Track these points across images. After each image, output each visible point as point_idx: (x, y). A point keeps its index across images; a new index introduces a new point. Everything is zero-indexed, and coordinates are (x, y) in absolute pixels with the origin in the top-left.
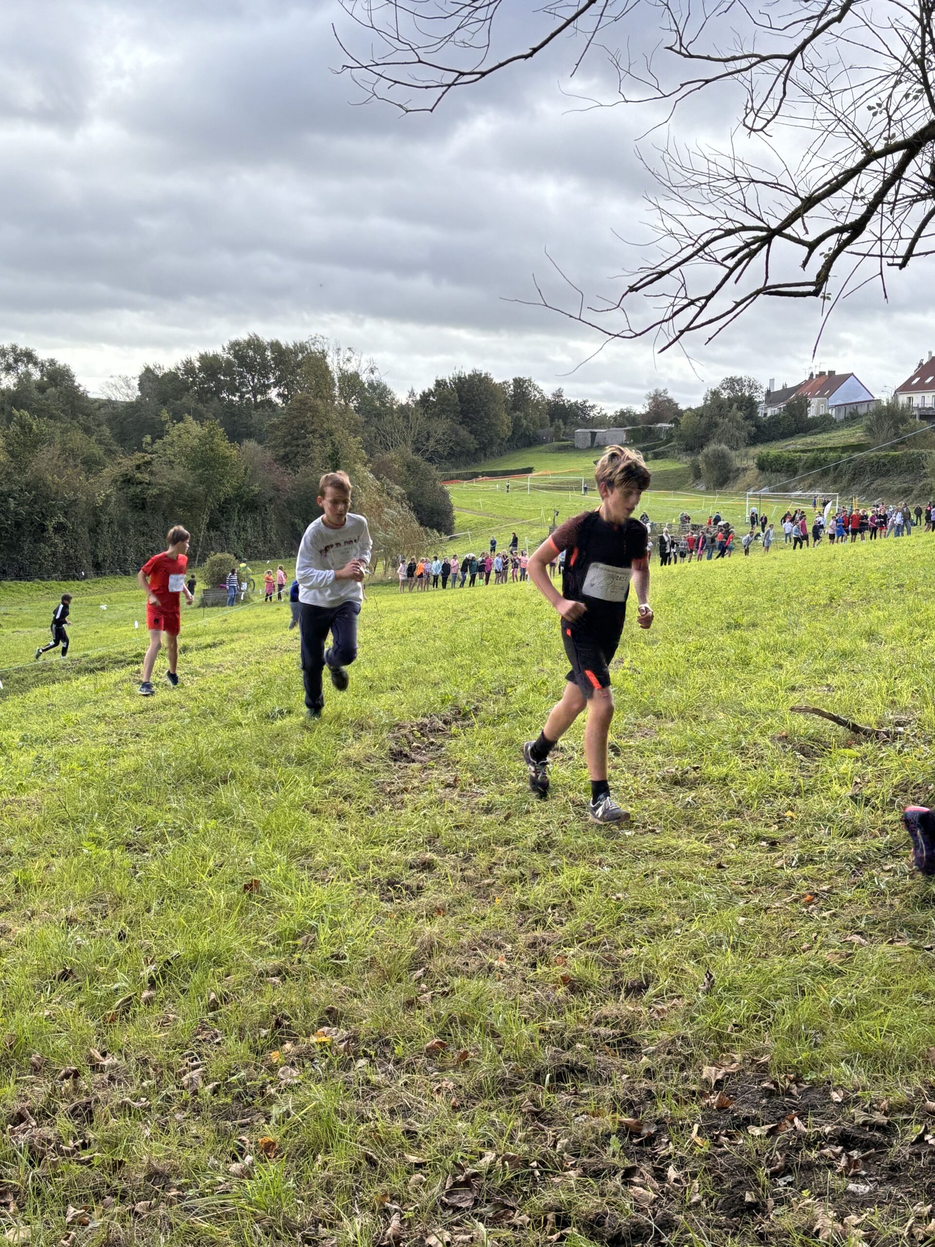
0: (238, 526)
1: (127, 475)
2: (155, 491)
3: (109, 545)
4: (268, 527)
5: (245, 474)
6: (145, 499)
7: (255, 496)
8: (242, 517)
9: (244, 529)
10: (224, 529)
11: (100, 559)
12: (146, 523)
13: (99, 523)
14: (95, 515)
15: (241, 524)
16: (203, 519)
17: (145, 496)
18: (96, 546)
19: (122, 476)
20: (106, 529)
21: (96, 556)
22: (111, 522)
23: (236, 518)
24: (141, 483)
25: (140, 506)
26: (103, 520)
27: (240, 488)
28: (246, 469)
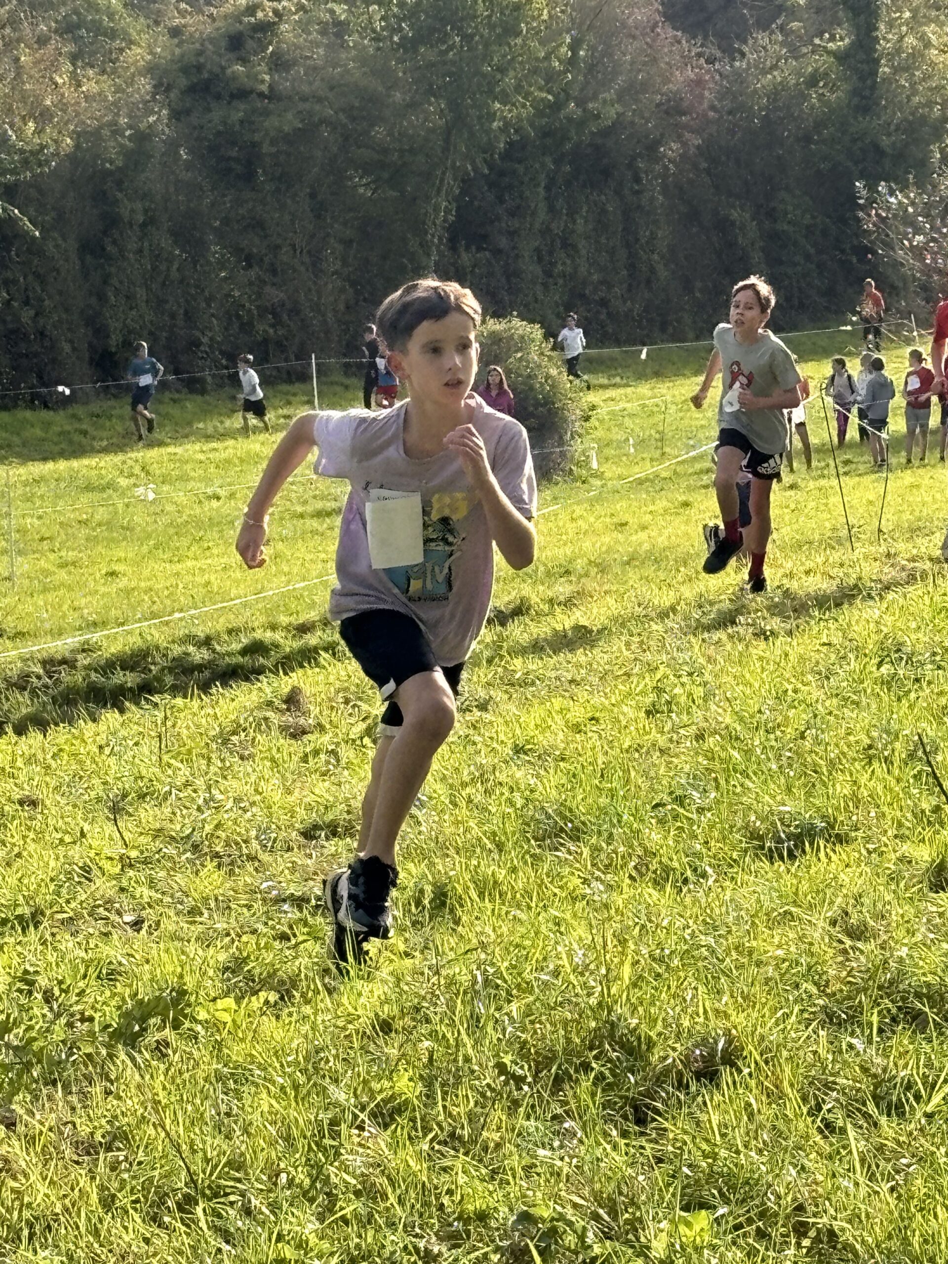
0: (546, 231)
1: (199, 68)
2: (290, 121)
3: (141, 293)
4: (644, 234)
5: (572, 62)
6: (254, 145)
7: (606, 133)
8: (560, 203)
9: (567, 245)
10: (503, 242)
11: (114, 340)
12: (258, 225)
13: (111, 221)
14: (100, 197)
15: (557, 227)
16: (436, 209)
17: (257, 137)
18: (102, 298)
19: (185, 70)
20: (132, 245)
21: (101, 332)
22: (150, 221)
23: (542, 207)
24: (243, 94)
25: (239, 169)
26: (125, 214)
27: (557, 106)
28: (574, 47)
